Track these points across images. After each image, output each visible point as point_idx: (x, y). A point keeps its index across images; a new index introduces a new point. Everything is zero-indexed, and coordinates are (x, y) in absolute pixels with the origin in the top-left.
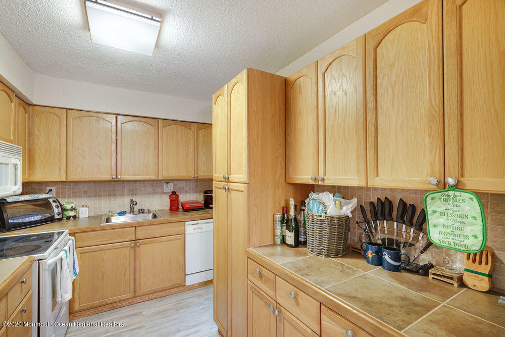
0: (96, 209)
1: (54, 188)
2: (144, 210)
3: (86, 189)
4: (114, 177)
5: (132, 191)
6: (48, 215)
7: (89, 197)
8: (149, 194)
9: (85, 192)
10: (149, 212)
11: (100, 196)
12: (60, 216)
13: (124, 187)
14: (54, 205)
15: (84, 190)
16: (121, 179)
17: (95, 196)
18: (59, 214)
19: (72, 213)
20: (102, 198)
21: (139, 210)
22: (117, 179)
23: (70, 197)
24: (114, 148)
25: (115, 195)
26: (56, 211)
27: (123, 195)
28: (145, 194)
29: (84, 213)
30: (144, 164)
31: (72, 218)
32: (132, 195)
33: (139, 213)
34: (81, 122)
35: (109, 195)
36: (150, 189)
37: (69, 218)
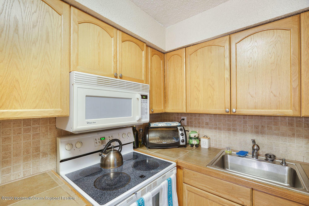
0: (217, 142)
1: (185, 118)
2: (274, 156)
3: (208, 121)
4: (228, 110)
5: (257, 127)
6: (174, 141)
7: (211, 128)
8: (283, 135)
9: (207, 124)
10: (284, 162)
11: (220, 129)
12: (184, 143)
13: (245, 122)
14: (180, 132)
15: (206, 121)
16: (237, 113)
17: (215, 128)
18: (183, 141)
19: (195, 142)
20: (222, 132)
21: (266, 155)
22: (232, 113)
23: (196, 127)
24: (227, 75)
25: (235, 130)
26: (181, 138)
27: (245, 131)
28: (277, 135)
29: (205, 144)
30: (272, 92)
31: (194, 146)
32: (257, 133)
33: (266, 160)
34: (197, 55)
35: (229, 130)
36: (284, 128)
37: (192, 145)
